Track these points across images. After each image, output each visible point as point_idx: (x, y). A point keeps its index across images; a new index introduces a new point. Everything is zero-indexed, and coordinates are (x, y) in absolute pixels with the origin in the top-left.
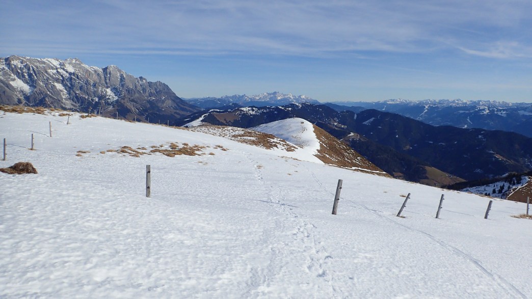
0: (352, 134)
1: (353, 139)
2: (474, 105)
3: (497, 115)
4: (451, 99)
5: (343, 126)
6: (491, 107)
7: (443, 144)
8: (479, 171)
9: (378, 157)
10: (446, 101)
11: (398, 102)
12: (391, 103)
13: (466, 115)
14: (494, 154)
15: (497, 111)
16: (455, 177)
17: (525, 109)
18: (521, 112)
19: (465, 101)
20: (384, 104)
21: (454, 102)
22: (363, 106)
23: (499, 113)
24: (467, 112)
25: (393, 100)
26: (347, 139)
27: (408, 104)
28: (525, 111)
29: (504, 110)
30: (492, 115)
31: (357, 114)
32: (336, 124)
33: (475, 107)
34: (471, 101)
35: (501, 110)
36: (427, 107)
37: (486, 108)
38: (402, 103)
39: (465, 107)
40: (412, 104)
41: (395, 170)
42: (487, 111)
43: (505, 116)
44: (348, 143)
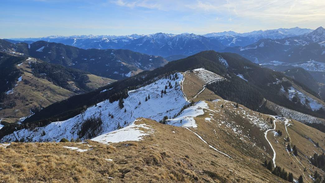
0: (30, 59)
1: (32, 62)
2: (100, 38)
3: (113, 42)
4: (88, 35)
5: (20, 54)
6: (109, 38)
7: (93, 60)
8: (116, 73)
9: (55, 72)
10: (85, 36)
11: (57, 38)
12: (52, 38)
13: (98, 43)
14: (121, 62)
15: (113, 40)
16: (106, 78)
17: (125, 39)
18: (124, 40)
19: (95, 36)
20: (48, 38)
21: (89, 36)
22: (33, 40)
23: (114, 41)
24: (98, 41)
25: (53, 36)
26: (26, 63)
27: (63, 38)
28: (125, 40)
29: (116, 40)
30: (111, 42)
31: (30, 45)
32: (14, 53)
33: (101, 39)
34: (98, 36)
35: (114, 40)
36: (75, 40)
37: (107, 39)
38: (59, 37)
39: (96, 39)
40: (66, 38)
41: (69, 80)
42: (108, 41)
43: (117, 42)
44: (28, 65)
